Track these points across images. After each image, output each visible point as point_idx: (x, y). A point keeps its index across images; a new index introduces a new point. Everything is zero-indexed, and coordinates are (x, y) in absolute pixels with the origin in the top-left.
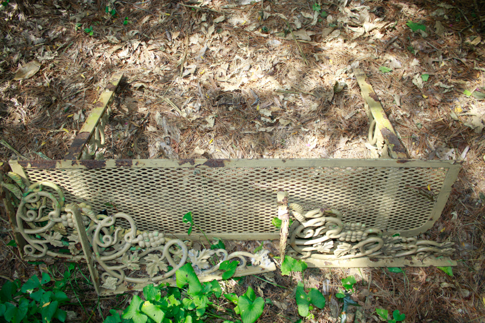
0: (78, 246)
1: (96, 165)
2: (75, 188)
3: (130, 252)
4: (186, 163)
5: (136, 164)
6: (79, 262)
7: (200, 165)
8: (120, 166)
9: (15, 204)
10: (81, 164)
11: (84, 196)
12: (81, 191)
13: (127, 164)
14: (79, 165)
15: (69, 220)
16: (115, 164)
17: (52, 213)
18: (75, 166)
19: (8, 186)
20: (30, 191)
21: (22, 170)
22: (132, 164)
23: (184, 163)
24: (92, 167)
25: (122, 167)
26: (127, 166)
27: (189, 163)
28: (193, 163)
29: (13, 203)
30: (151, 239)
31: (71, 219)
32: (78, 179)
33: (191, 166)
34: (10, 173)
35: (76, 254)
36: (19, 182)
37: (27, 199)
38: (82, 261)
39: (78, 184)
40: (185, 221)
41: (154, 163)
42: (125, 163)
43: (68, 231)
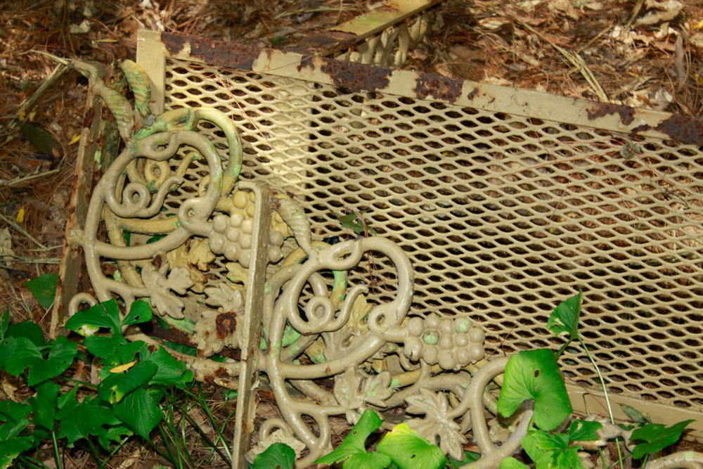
0: (226, 323)
1: (362, 79)
2: (279, 148)
3: (368, 368)
4: (608, 116)
5: (471, 97)
6: (209, 379)
7: (646, 128)
8: (427, 93)
9: (102, 160)
10: (323, 69)
11: (293, 182)
12: (292, 163)
13: (445, 90)
14: (318, 70)
15: (233, 233)
16: (414, 85)
17: (192, 201)
18: (306, 73)
19: (112, 97)
20: (159, 125)
21: (162, 61)
22: (459, 94)
23: (603, 115)
24: (348, 85)
25: (430, 97)
26: (444, 97)
27: (617, 116)
28: (627, 117)
29: (97, 156)
30: (446, 342)
31: (243, 229)
32: (298, 120)
33: (621, 125)
34: (128, 63)
35: (207, 353)
36: (140, 92)
37: (145, 144)
38: (218, 381)
39: (291, 138)
40: (556, 327)
41: (521, 101)
42: (441, 85)
43: (219, 264)
